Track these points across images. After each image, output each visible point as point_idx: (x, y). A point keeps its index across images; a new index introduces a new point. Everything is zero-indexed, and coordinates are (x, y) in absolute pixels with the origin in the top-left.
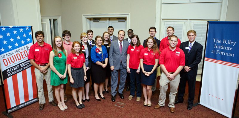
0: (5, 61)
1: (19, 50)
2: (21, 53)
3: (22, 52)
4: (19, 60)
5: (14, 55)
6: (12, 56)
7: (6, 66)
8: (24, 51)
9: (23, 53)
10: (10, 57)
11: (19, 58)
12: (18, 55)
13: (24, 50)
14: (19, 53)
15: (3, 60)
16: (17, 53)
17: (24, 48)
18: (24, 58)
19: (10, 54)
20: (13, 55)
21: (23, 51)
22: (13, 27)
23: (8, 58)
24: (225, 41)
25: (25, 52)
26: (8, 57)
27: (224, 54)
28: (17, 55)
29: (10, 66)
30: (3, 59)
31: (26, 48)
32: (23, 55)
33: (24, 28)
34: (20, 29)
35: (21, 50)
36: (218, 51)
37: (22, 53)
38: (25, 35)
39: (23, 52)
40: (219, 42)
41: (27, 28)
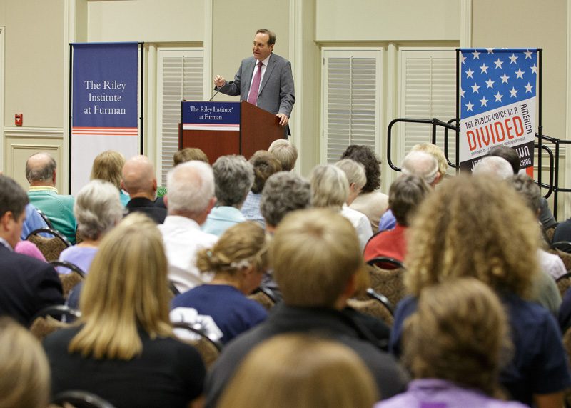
0: (470, 135)
1: (503, 114)
2: (506, 121)
3: (509, 120)
4: (499, 140)
5: (491, 125)
6: (486, 127)
7: (471, 149)
8: (514, 119)
9: (511, 124)
10: (481, 129)
11: (501, 137)
12: (499, 126)
13: (515, 115)
14: (502, 120)
15: (468, 133)
16: (496, 121)
17: (516, 110)
18: (513, 137)
19: (482, 121)
20: (488, 124)
21: (511, 117)
22: (493, 51)
23: (477, 130)
24: (107, 84)
25: (517, 121)
26: (478, 127)
27: (108, 111)
28: (496, 124)
29: (479, 152)
30: (469, 130)
31: (519, 109)
32: (511, 128)
33: (520, 52)
34: (511, 56)
35: (507, 114)
36: (97, 108)
37: (508, 122)
38: (520, 74)
39: (512, 120)
40: (97, 87)
41: (528, 55)
